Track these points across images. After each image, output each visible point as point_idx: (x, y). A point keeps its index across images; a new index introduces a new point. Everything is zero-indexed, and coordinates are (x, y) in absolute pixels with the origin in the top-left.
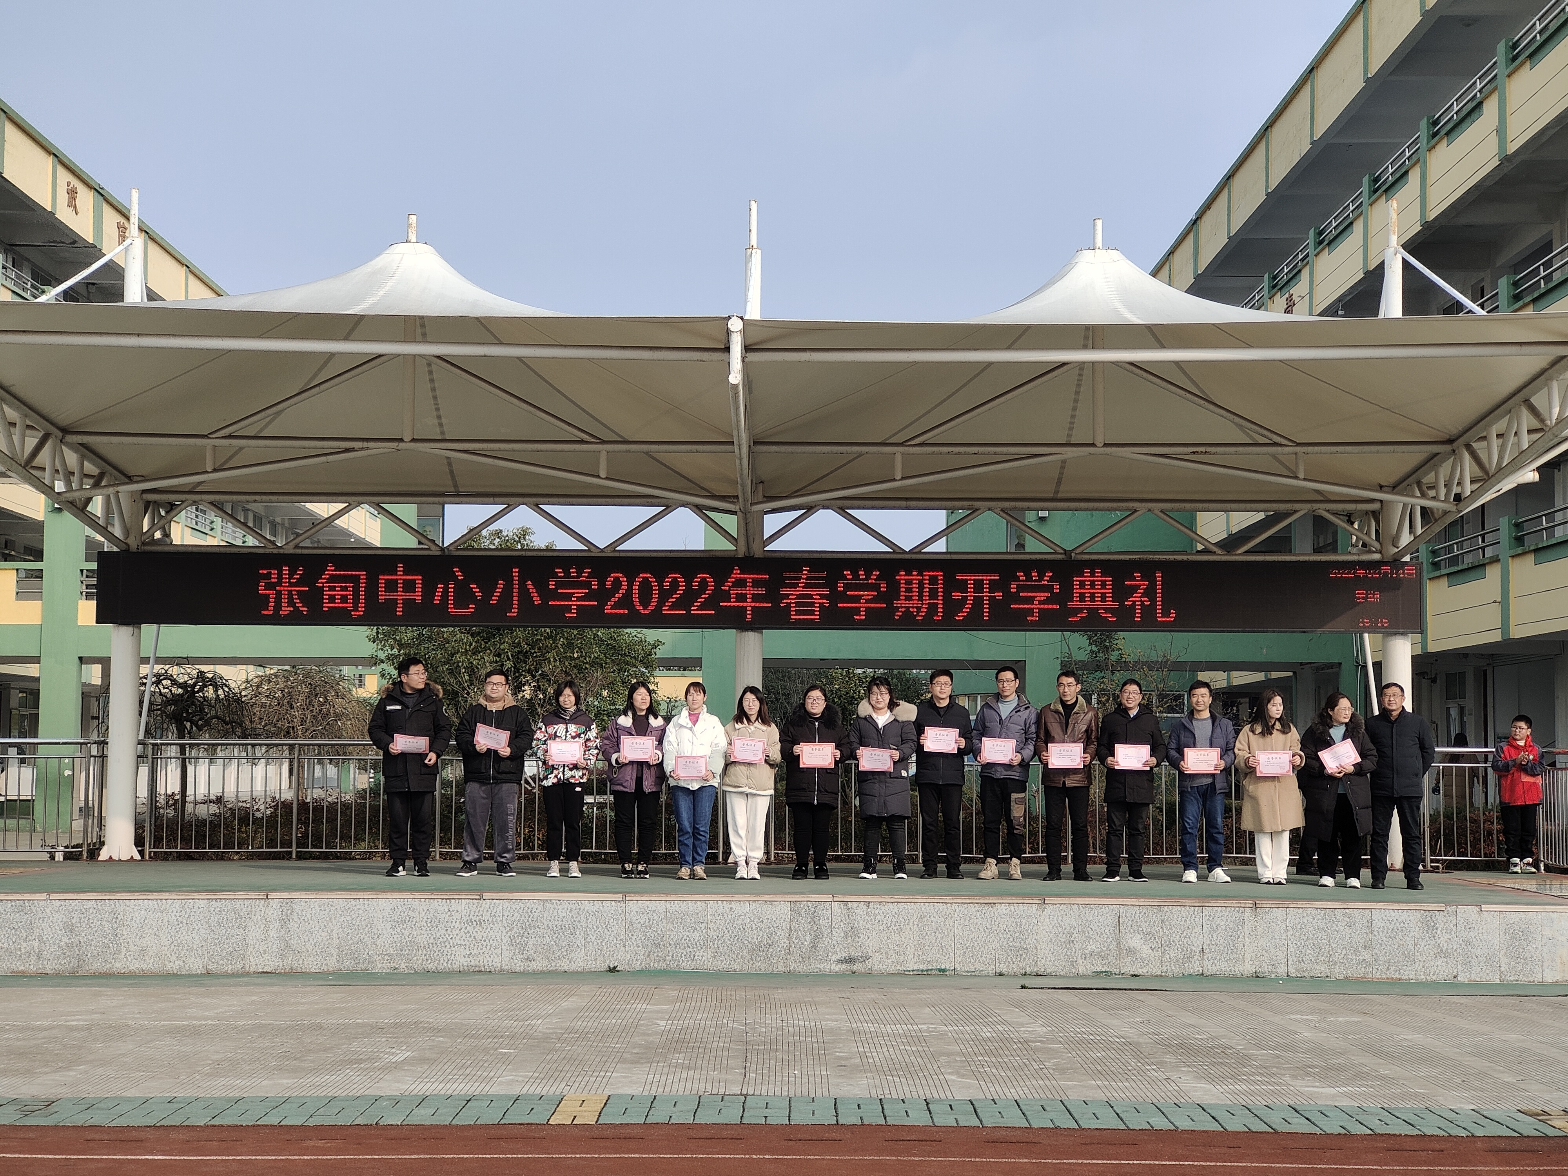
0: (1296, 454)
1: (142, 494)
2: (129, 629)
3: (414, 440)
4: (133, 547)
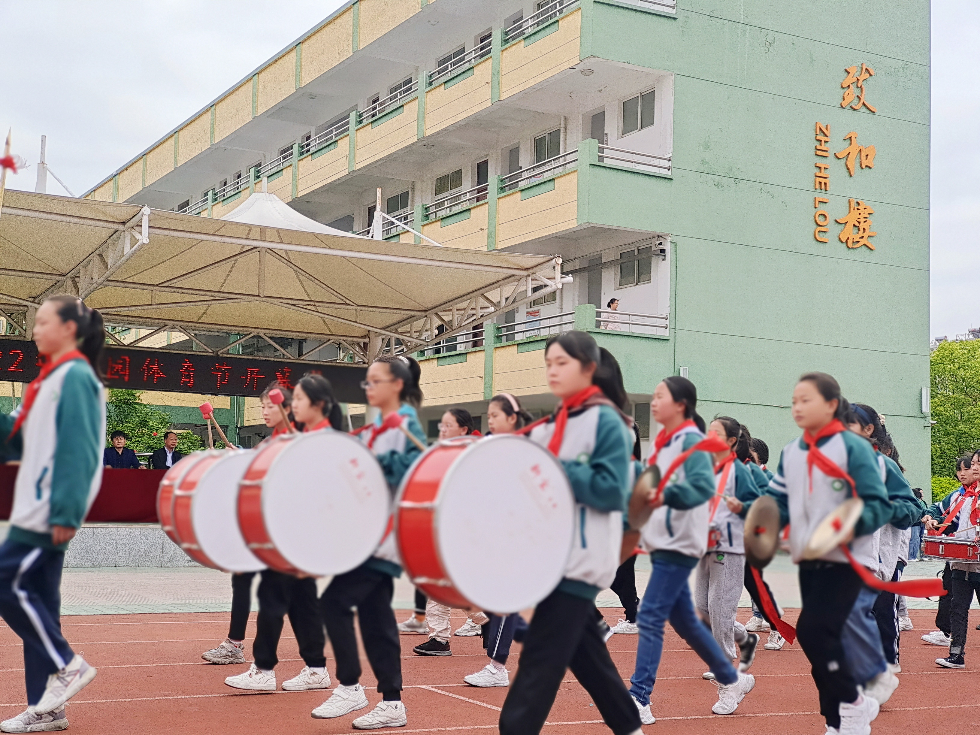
0: (356, 310)
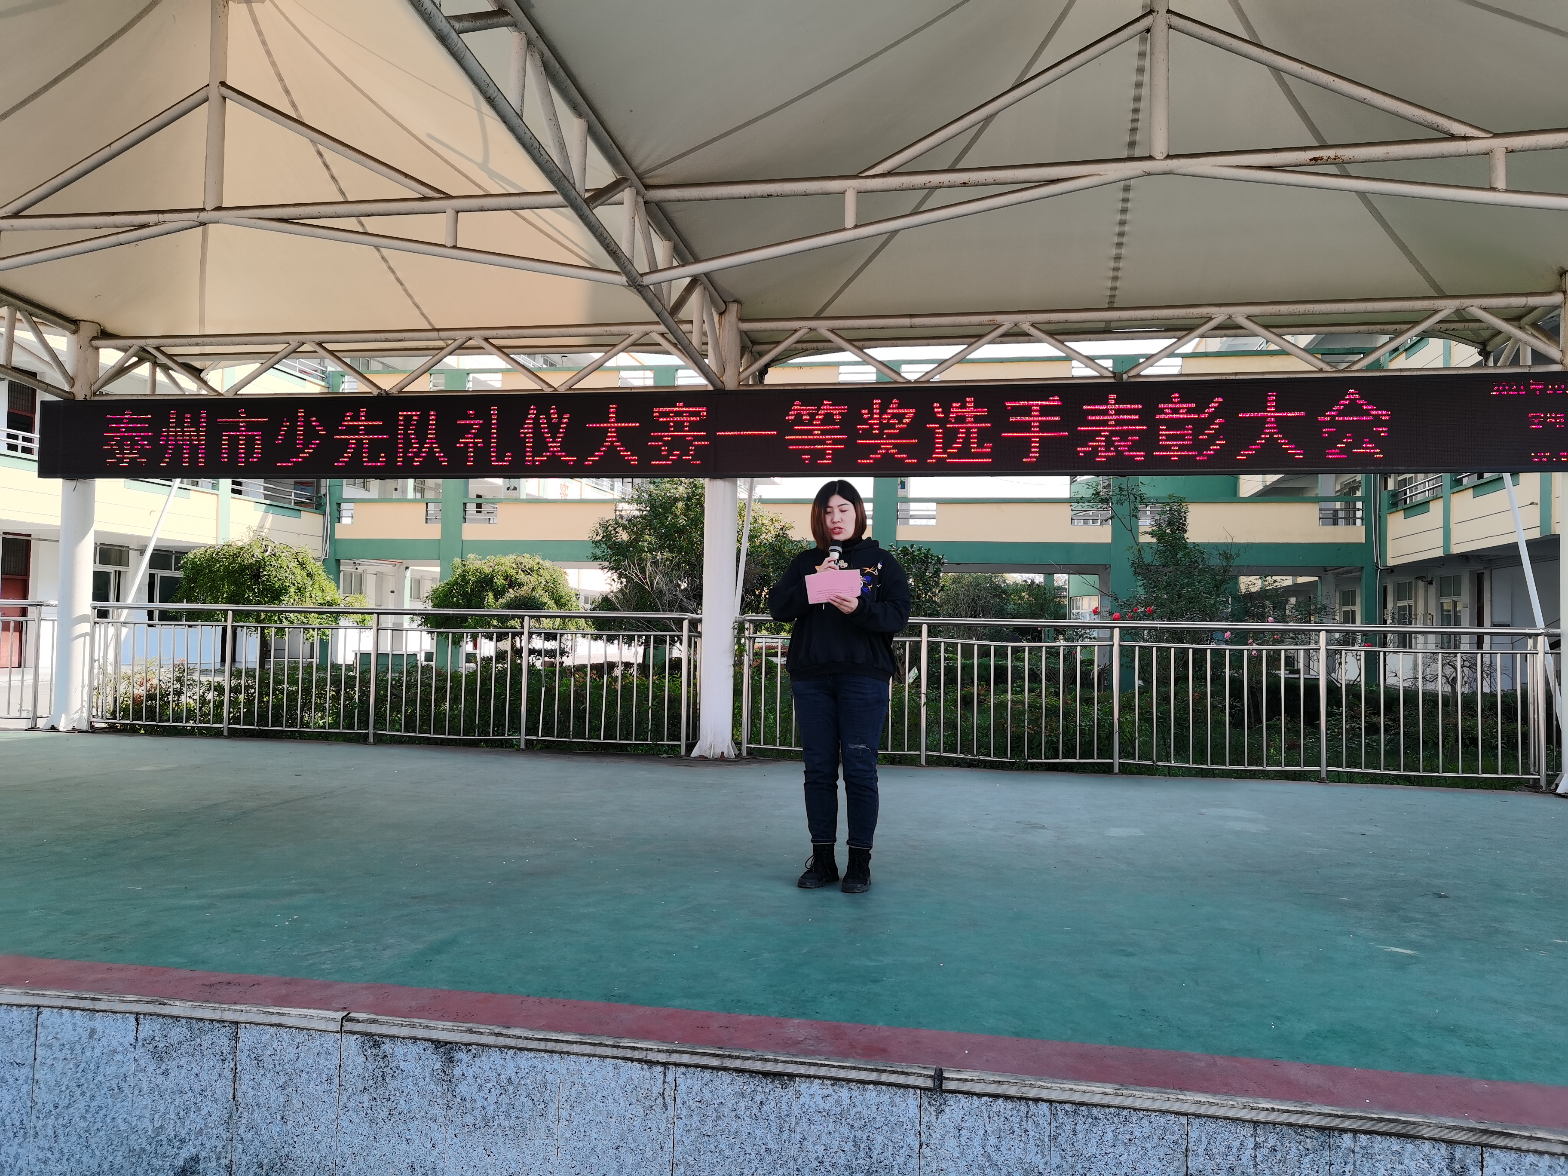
1: (91, 340)
2: (71, 484)
3: (219, 209)
4: (80, 397)
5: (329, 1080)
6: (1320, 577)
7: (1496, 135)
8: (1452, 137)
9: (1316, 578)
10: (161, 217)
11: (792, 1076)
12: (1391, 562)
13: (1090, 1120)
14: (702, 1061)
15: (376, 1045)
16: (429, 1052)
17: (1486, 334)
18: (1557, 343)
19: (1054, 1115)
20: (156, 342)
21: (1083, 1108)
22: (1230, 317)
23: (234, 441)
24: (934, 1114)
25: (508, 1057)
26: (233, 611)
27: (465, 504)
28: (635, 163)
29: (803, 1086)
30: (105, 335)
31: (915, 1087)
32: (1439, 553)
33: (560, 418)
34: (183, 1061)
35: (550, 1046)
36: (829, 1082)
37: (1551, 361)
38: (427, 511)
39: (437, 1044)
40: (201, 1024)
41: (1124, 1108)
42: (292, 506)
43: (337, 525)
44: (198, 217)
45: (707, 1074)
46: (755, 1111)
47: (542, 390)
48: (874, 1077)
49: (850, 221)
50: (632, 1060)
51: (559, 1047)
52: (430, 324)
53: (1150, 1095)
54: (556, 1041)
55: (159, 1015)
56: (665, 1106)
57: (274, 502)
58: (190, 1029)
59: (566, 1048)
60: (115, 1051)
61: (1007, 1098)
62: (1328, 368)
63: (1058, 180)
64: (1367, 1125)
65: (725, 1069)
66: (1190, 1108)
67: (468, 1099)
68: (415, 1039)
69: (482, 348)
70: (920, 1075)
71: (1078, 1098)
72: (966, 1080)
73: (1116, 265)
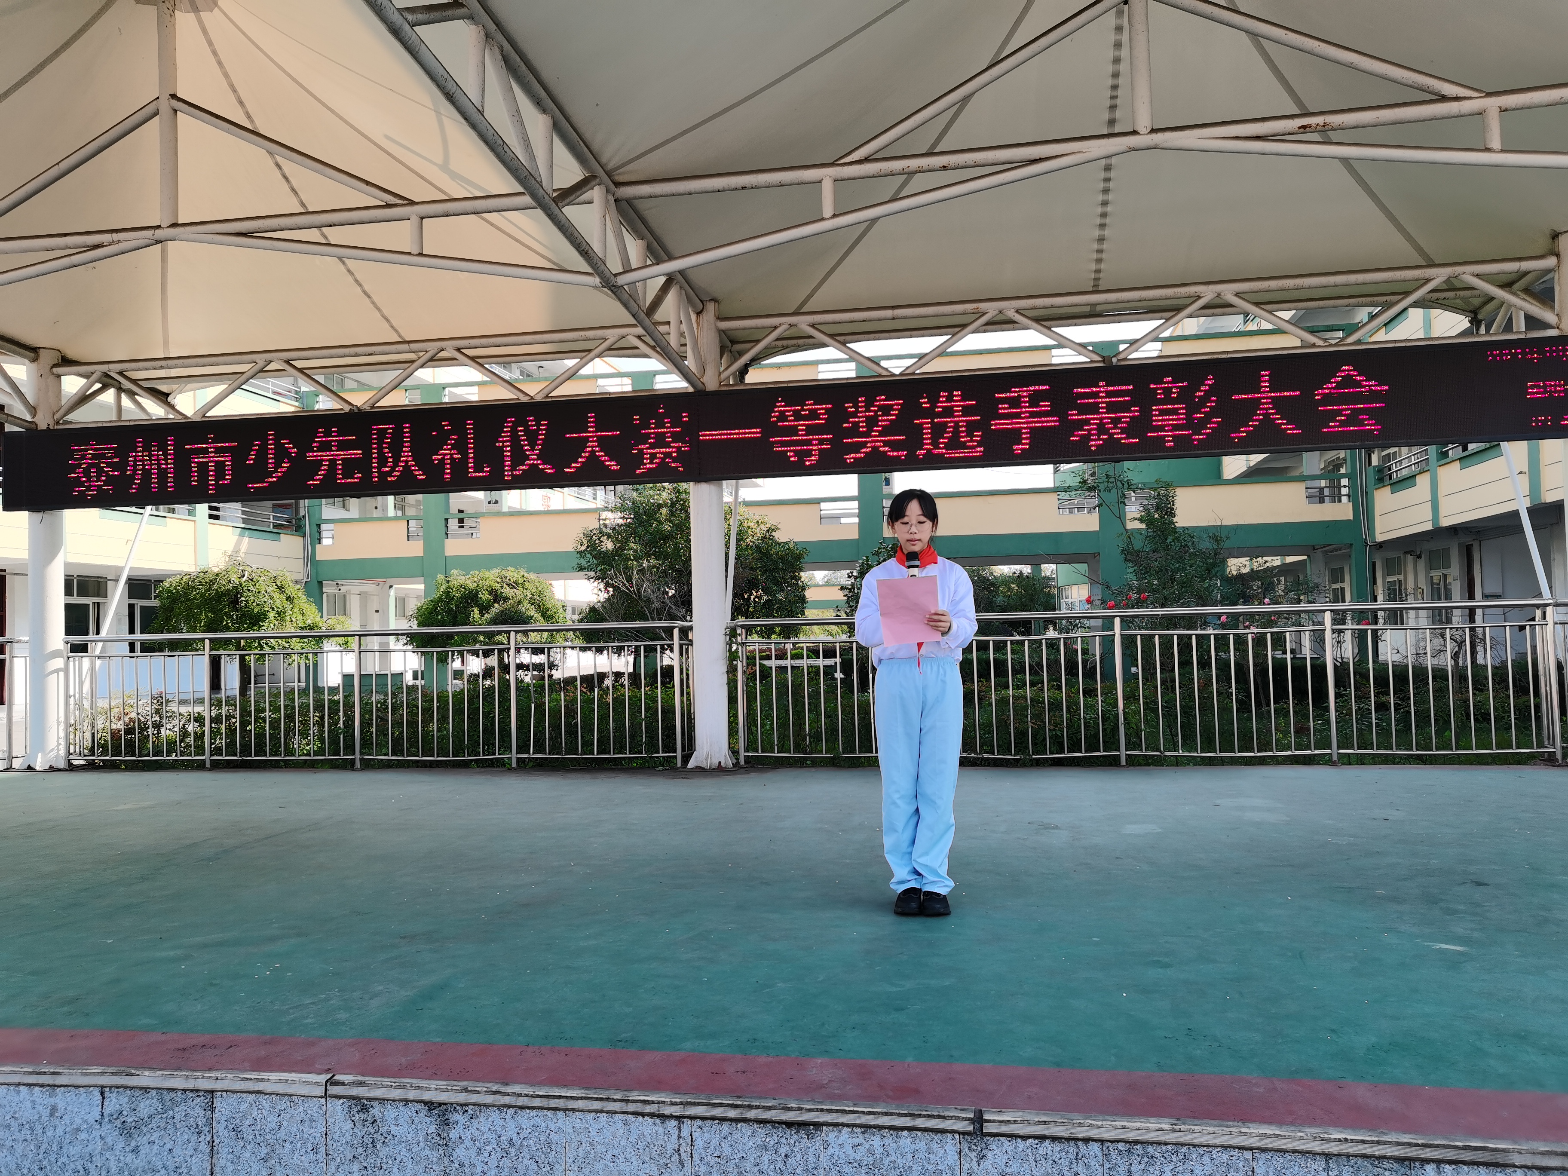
0: (1484, 112)
1: (52, 368)
2: (38, 516)
3: (175, 225)
4: (43, 426)
5: (315, 1150)
6: (1308, 556)
7: (1489, 95)
8: (1444, 98)
9: (1305, 557)
10: (115, 237)
11: (818, 1125)
12: (1380, 538)
13: (1146, 1159)
14: (719, 1112)
15: (364, 1109)
16: (421, 1115)
17: (1476, 302)
18: (1552, 308)
19: (1106, 1155)
20: (119, 367)
21: (1138, 1147)
22: (1219, 296)
23: (203, 467)
24: (975, 1160)
25: (508, 1116)
26: (210, 639)
27: (447, 520)
28: (604, 160)
29: (831, 1135)
30: (66, 361)
31: (953, 1132)
32: (1429, 527)
33: (538, 424)
34: (156, 1135)
35: (552, 1103)
36: (859, 1130)
37: (1547, 326)
38: (408, 529)
39: (430, 1105)
40: (173, 1095)
41: (1183, 1145)
42: (271, 529)
43: (317, 546)
44: (153, 235)
45: (725, 1127)
46: (780, 1165)
47: (518, 399)
48: (908, 1122)
49: (828, 211)
50: (643, 1115)
51: (562, 1104)
52: (400, 336)
53: (1211, 1129)
54: (560, 1097)
55: (126, 1087)
56: (681, 1163)
57: (250, 526)
58: (161, 1100)
59: (570, 1104)
60: (78, 1130)
61: (1054, 1139)
62: (1321, 343)
63: (1040, 159)
64: (1451, 1155)
65: (745, 1120)
66: (1254, 1142)
67: (467, 1164)
68: (406, 1102)
69: (455, 359)
70: (958, 1118)
71: (1132, 1136)
72: (1009, 1122)
73: (1100, 247)
